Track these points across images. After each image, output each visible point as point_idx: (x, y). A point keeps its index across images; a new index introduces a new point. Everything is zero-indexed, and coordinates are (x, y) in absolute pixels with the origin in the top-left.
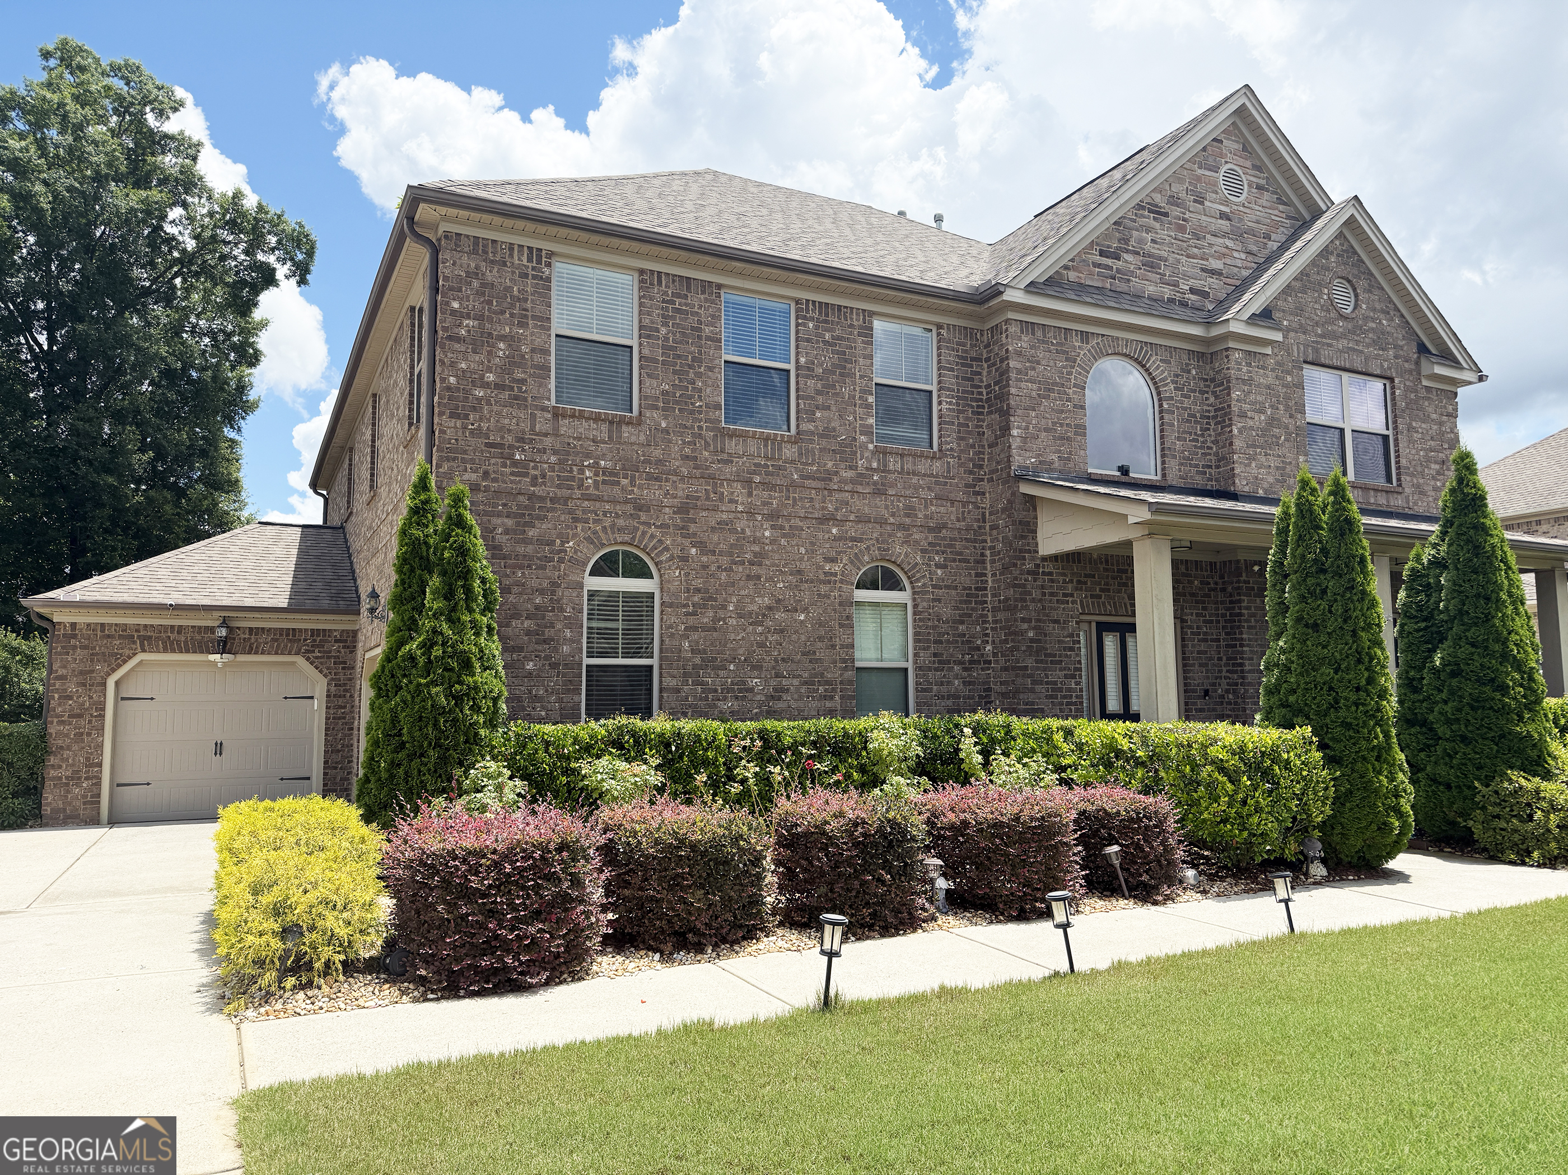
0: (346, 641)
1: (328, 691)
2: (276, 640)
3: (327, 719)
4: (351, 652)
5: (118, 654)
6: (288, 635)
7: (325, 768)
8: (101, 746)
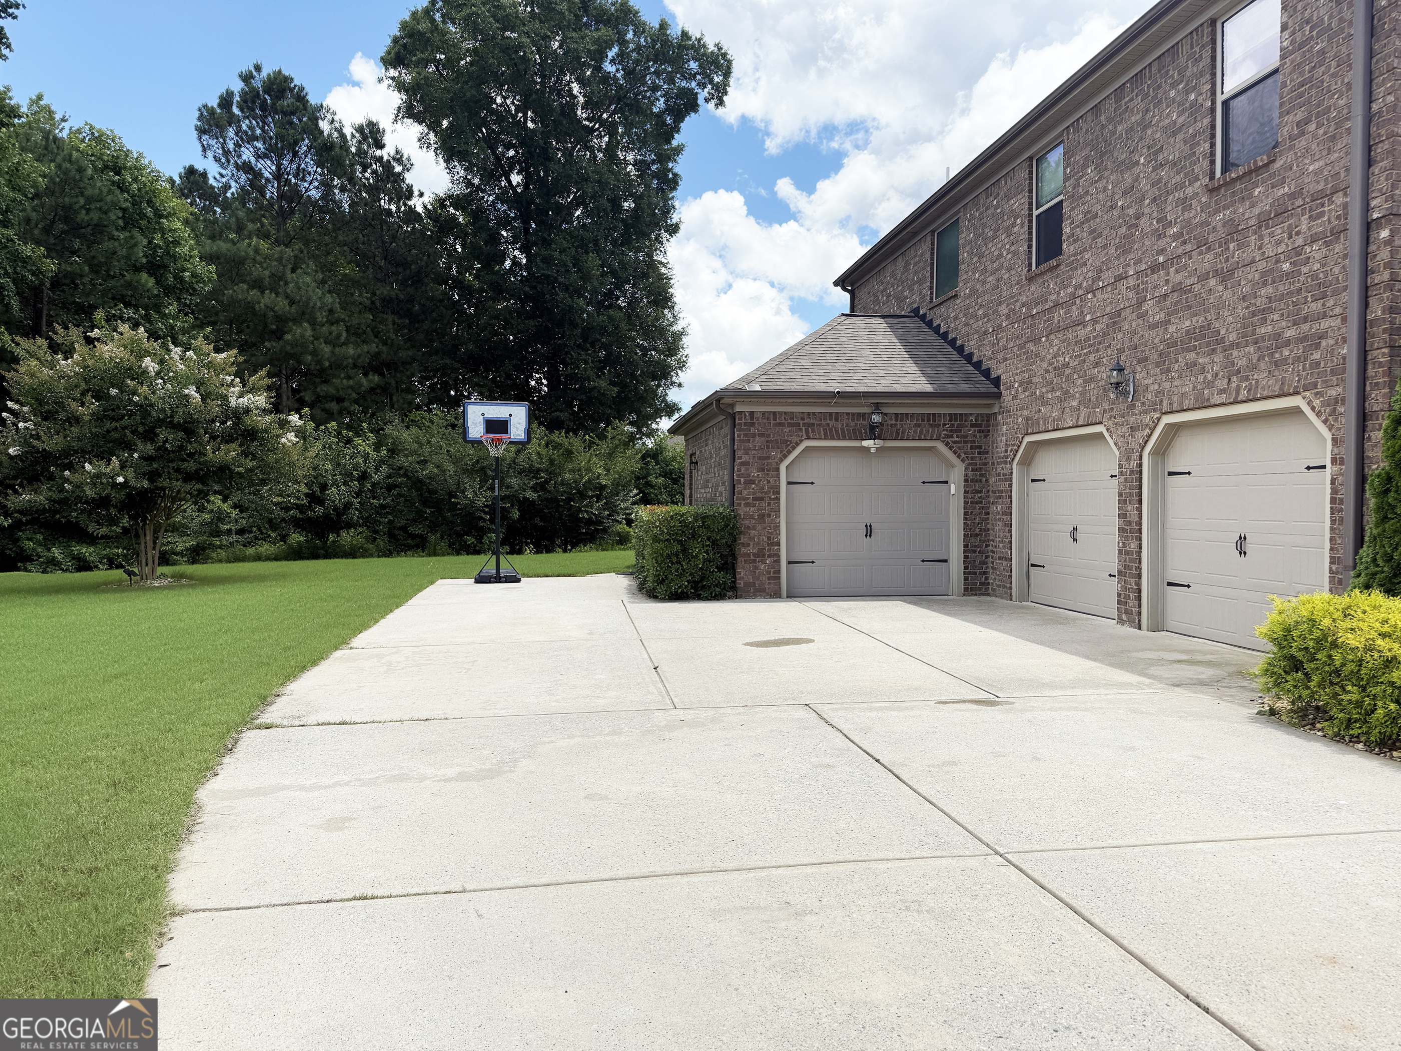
0: (980, 425)
1: (966, 475)
2: (919, 425)
3: (966, 503)
4: (986, 437)
5: (787, 441)
6: (929, 420)
7: (965, 552)
8: (777, 527)
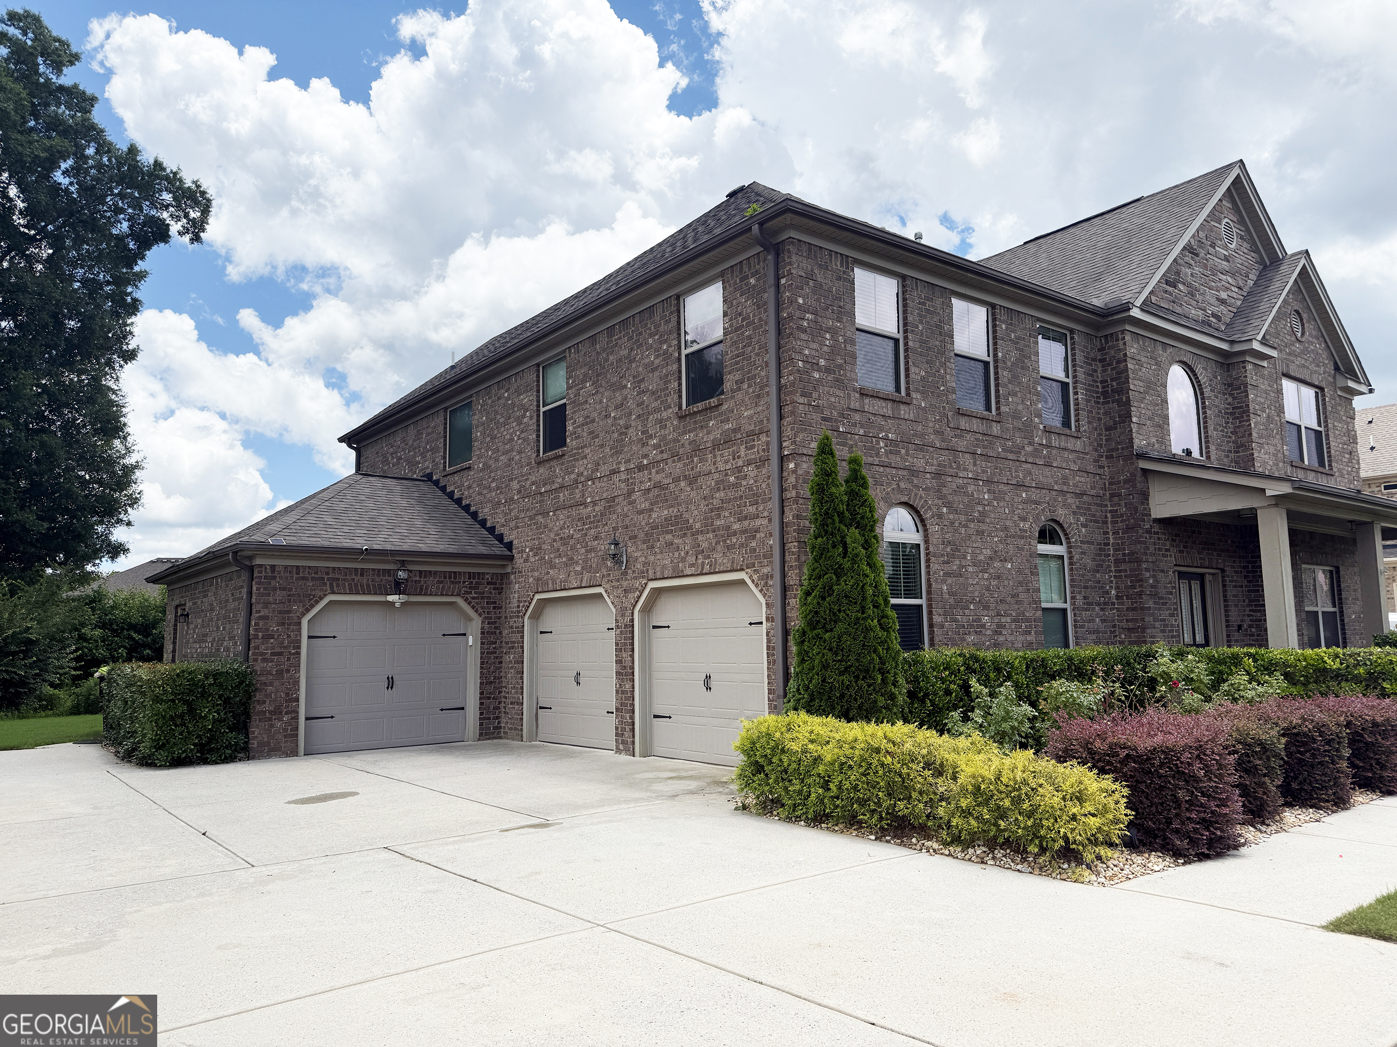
0: (495, 583)
1: (482, 628)
2: (441, 582)
3: (482, 653)
4: (500, 593)
5: (311, 595)
6: (450, 578)
7: (480, 699)
8: (297, 683)
